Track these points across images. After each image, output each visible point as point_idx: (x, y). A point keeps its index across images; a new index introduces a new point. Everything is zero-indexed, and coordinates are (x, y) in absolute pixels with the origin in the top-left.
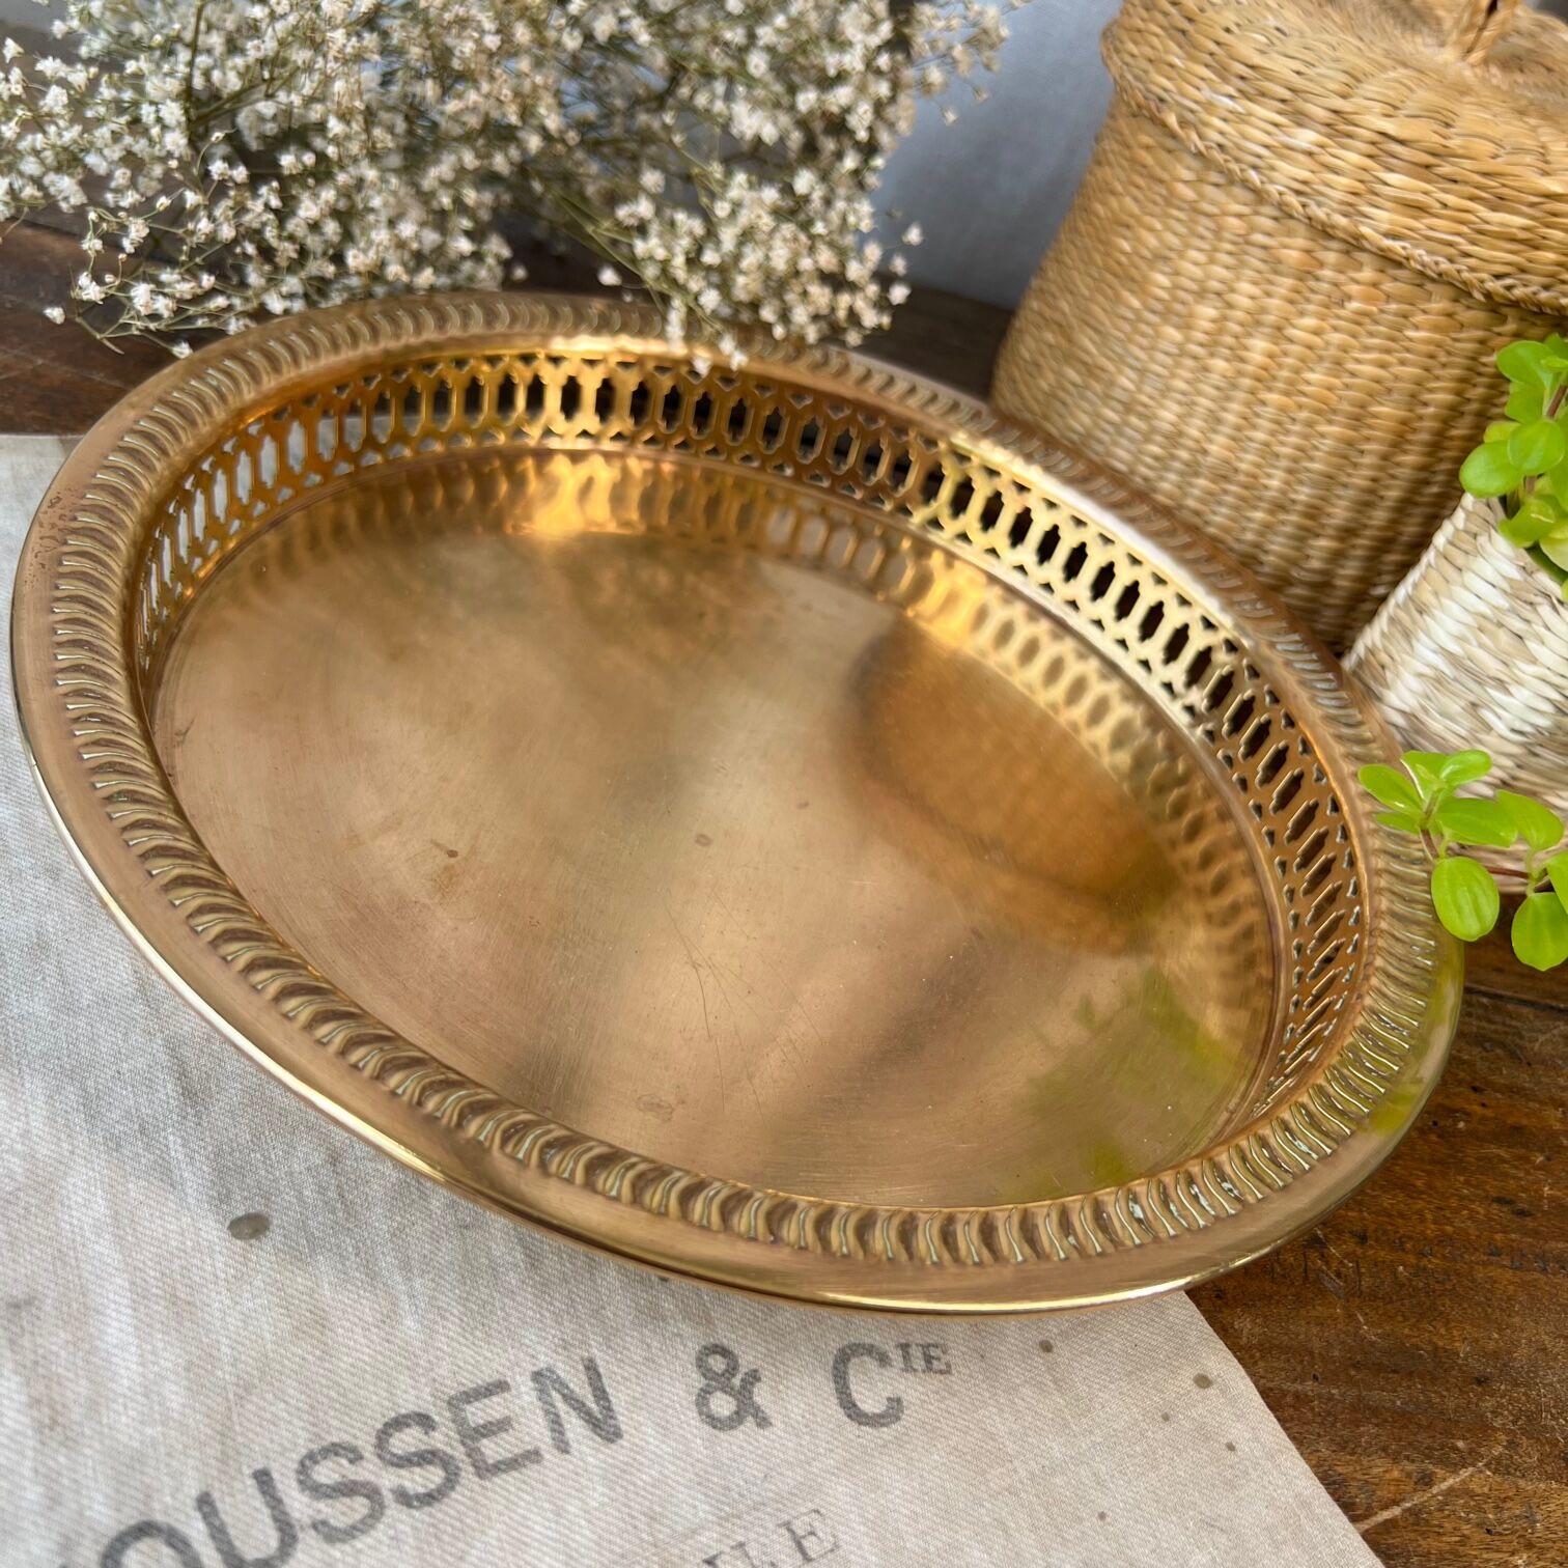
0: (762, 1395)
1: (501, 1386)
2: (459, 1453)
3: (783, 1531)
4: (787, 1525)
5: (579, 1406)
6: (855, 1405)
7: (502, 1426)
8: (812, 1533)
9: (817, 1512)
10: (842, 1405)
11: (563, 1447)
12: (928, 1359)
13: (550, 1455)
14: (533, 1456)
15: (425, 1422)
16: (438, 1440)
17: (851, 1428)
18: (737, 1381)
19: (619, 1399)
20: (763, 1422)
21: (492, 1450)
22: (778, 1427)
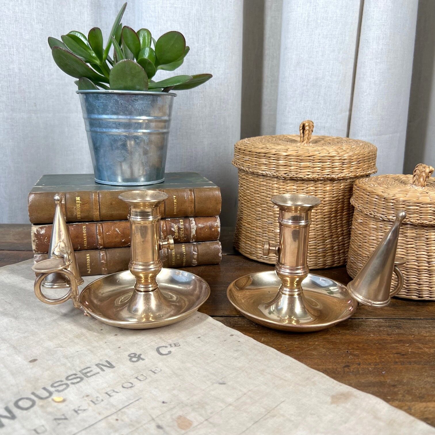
0: (142, 356)
1: (89, 367)
2: (83, 376)
3: (150, 371)
4: (151, 370)
5: (106, 366)
6: (161, 353)
7: (91, 371)
8: (156, 370)
9: (157, 367)
10: (159, 354)
11: (103, 370)
12: (175, 345)
13: (101, 372)
14: (98, 373)
15: (75, 374)
16: (78, 376)
17: (161, 356)
18: (137, 356)
19: (113, 364)
20: (143, 359)
21: (89, 374)
22: (147, 360)
